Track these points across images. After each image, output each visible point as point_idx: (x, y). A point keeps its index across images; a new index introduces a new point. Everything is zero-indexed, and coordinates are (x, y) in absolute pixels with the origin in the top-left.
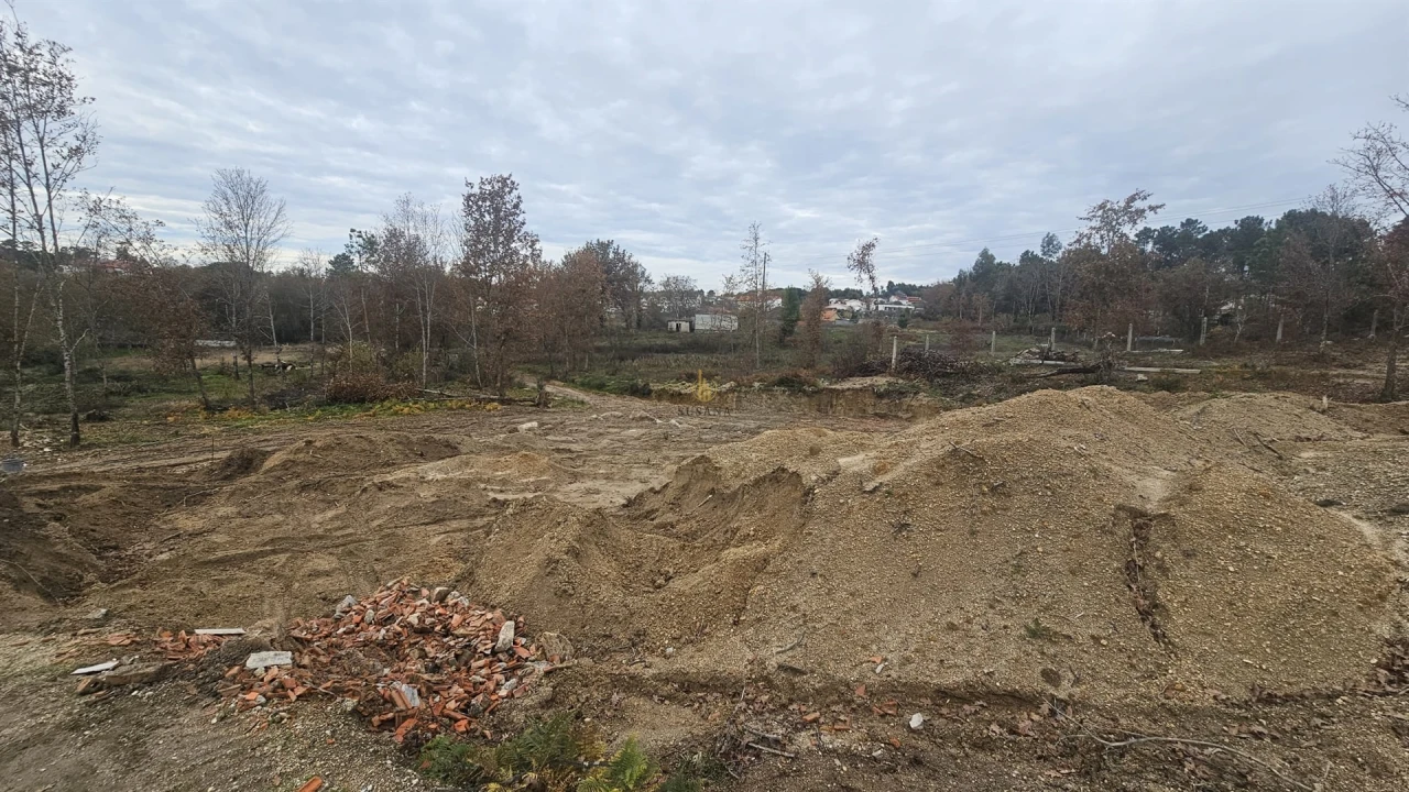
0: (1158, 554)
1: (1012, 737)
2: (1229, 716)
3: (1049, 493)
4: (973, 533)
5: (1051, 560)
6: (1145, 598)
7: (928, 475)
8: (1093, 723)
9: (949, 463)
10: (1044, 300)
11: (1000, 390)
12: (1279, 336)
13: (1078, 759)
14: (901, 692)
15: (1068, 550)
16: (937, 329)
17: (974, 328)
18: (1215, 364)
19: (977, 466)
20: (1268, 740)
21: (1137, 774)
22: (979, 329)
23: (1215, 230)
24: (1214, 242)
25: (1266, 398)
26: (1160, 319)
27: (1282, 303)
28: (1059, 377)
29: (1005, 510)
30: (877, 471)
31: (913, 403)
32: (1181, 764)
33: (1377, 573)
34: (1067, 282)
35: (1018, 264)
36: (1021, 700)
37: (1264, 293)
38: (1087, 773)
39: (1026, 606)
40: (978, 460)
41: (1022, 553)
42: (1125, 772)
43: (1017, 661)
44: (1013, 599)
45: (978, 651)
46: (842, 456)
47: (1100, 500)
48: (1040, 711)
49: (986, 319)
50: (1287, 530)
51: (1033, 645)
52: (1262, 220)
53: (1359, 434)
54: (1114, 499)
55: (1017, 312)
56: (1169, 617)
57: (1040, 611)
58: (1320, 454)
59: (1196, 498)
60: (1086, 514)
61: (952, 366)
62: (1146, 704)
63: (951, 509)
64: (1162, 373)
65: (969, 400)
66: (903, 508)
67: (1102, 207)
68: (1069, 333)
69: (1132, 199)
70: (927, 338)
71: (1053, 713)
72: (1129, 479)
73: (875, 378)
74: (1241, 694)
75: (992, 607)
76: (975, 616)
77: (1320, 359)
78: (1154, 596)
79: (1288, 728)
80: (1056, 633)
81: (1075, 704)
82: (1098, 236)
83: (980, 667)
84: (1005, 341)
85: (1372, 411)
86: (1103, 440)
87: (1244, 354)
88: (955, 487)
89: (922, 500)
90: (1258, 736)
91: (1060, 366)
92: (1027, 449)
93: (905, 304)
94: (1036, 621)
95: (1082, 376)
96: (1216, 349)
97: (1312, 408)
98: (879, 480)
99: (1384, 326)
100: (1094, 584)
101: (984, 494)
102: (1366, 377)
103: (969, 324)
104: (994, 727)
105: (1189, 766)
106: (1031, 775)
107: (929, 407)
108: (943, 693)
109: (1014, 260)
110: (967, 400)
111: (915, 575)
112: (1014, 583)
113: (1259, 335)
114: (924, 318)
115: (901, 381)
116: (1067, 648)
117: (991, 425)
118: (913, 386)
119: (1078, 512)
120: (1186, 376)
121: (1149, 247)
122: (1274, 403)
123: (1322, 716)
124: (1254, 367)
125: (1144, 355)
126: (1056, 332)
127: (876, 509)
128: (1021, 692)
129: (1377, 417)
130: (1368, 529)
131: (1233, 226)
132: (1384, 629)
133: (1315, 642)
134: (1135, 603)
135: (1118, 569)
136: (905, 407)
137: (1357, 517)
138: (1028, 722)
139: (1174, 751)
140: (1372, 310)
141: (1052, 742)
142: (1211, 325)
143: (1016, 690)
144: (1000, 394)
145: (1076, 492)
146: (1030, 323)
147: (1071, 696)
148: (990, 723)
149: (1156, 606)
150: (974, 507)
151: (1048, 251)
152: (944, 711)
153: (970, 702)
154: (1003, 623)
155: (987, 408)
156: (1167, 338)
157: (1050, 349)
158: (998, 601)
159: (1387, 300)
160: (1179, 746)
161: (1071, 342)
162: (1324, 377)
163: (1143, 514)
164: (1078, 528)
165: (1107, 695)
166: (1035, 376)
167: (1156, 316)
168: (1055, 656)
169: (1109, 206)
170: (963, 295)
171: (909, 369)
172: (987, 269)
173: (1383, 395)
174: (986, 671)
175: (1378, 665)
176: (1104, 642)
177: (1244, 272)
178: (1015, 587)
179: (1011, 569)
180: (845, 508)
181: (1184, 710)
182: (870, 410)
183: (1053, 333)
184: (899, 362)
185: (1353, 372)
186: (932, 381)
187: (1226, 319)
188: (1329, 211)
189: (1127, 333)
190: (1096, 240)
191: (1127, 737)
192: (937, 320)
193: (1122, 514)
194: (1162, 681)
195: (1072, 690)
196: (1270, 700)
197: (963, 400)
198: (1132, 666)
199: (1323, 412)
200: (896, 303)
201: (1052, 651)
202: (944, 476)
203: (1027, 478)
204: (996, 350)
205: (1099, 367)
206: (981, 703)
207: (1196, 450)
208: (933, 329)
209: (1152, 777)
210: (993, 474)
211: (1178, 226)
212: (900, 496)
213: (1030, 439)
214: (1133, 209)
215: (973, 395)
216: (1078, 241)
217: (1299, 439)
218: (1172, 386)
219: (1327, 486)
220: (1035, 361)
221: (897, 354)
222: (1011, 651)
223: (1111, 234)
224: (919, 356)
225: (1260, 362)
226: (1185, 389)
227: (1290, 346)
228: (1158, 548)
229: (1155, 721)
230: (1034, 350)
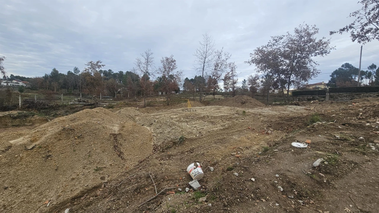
0: (120, 142)
1: (96, 198)
2: (136, 168)
3: (94, 135)
4: (74, 151)
5: (97, 151)
6: (119, 152)
7: (55, 138)
8: (113, 183)
9: (63, 133)
10: (76, 85)
11: (66, 112)
12: (129, 96)
13: (112, 192)
14: (59, 207)
15: (101, 147)
16: (38, 93)
17: (53, 93)
18: (119, 102)
19: (72, 132)
20: (142, 169)
21: (124, 188)
22: (55, 93)
23: (115, 73)
24: (115, 75)
25: (129, 108)
26: (106, 92)
27: (128, 90)
28: (85, 107)
29: (83, 142)
30: (32, 141)
31: (32, 119)
32: (131, 181)
33: (150, 135)
34: (82, 81)
35: (67, 74)
36: (96, 188)
37: (125, 87)
38: (115, 194)
39: (93, 164)
40: (72, 130)
41: (90, 151)
42: (122, 189)
43: (93, 179)
44: (90, 164)
45: (82, 182)
46: (11, 140)
47: (106, 133)
48: (102, 188)
49: (58, 90)
50: (139, 131)
51: (97, 173)
52: (123, 72)
53: (143, 114)
54: (109, 133)
55: (68, 89)
56: (124, 154)
57: (97, 164)
58: (139, 118)
59: (124, 129)
60: (104, 137)
61: (48, 106)
62: (123, 174)
63: (66, 146)
64: (109, 104)
65: (56, 116)
66: (47, 151)
67: (91, 63)
68: (85, 95)
69: (98, 62)
70: (35, 96)
71: (105, 186)
72: (111, 128)
73: (11, 112)
74: (137, 163)
75: (84, 168)
76: (80, 173)
77: (135, 101)
78: (120, 151)
79: (144, 165)
80: (102, 168)
81: (109, 181)
82: (90, 70)
83: (84, 185)
84: (65, 97)
85: (144, 109)
86: (103, 120)
87: (123, 100)
88: (66, 139)
89: (54, 146)
90: (141, 169)
91: (84, 104)
92: (86, 125)
93: (21, 84)
94: (97, 167)
95: (91, 106)
96: (119, 99)
97: (136, 110)
98: (34, 144)
99: (143, 94)
100: (108, 153)
101: (76, 139)
102: (142, 104)
103: (51, 92)
104: (92, 198)
105: (132, 181)
106: (103, 203)
107: (40, 120)
108: (73, 199)
109: (65, 73)
110: (55, 116)
111: (56, 170)
112: (89, 160)
113: (125, 96)
114: (31, 89)
115: (25, 112)
116: (105, 170)
117: (73, 120)
118: (31, 113)
119: (102, 137)
120: (114, 105)
121: (102, 75)
122: (131, 109)
123: (148, 161)
124: (126, 102)
125: (104, 101)
126: (81, 94)
127: (35, 154)
128: (96, 186)
129: (145, 110)
130: (148, 128)
131: (118, 73)
132: (152, 144)
133: (145, 149)
134: (117, 154)
135: (113, 148)
136: (28, 121)
137: (147, 127)
138: (100, 192)
139: (129, 180)
140: (141, 91)
141: (106, 193)
142: (117, 94)
143: (95, 186)
144: (67, 113)
145: (100, 133)
146: (73, 92)
147: (108, 180)
148: (90, 198)
149: (121, 153)
150: (73, 143)
151: (76, 72)
152: (75, 203)
153: (82, 196)
154: (88, 171)
155: (70, 116)
156: (108, 97)
157: (81, 100)
158: (86, 166)
159: (143, 90)
160: (130, 178)
161: (85, 97)
162: (136, 104)
163: (115, 135)
164: (103, 141)
165: (115, 176)
166: (77, 107)
167: (106, 91)
168: (103, 173)
169: (92, 63)
170: (48, 82)
171: (29, 107)
172: (55, 75)
173: (144, 107)
174: (86, 185)
175: (153, 150)
176: (113, 165)
177: (121, 83)
178: (89, 161)
179: (88, 157)
180: (19, 158)
181: (129, 171)
182: (10, 124)
183: (81, 95)
184: (23, 105)
185: (140, 103)
186: (40, 111)
187: (119, 93)
188: (133, 72)
189: (100, 95)
190: (90, 71)
191: (121, 182)
192: (37, 90)
193: (111, 136)
194: (125, 167)
195: (108, 179)
196: (141, 162)
197: (53, 116)
198: (119, 167)
199: (138, 110)
200: (16, 83)
201: (102, 172)
202: (62, 137)
203: (88, 132)
204: (63, 100)
205: (95, 104)
206: (86, 194)
207: (121, 120)
208: (36, 93)
209: (127, 186)
210: (78, 133)
211: (108, 71)
212: (45, 147)
213: (87, 122)
214: (98, 65)
215: (57, 114)
216: (85, 70)
217: (135, 115)
218: (112, 107)
219: (142, 122)
220: (77, 103)
221: (22, 102)
222: (92, 177)
223: (94, 70)
224: (33, 103)
225: (127, 101)
226: (114, 108)
227: (131, 98)
228: (119, 141)
229: (125, 176)
230: (76, 100)
